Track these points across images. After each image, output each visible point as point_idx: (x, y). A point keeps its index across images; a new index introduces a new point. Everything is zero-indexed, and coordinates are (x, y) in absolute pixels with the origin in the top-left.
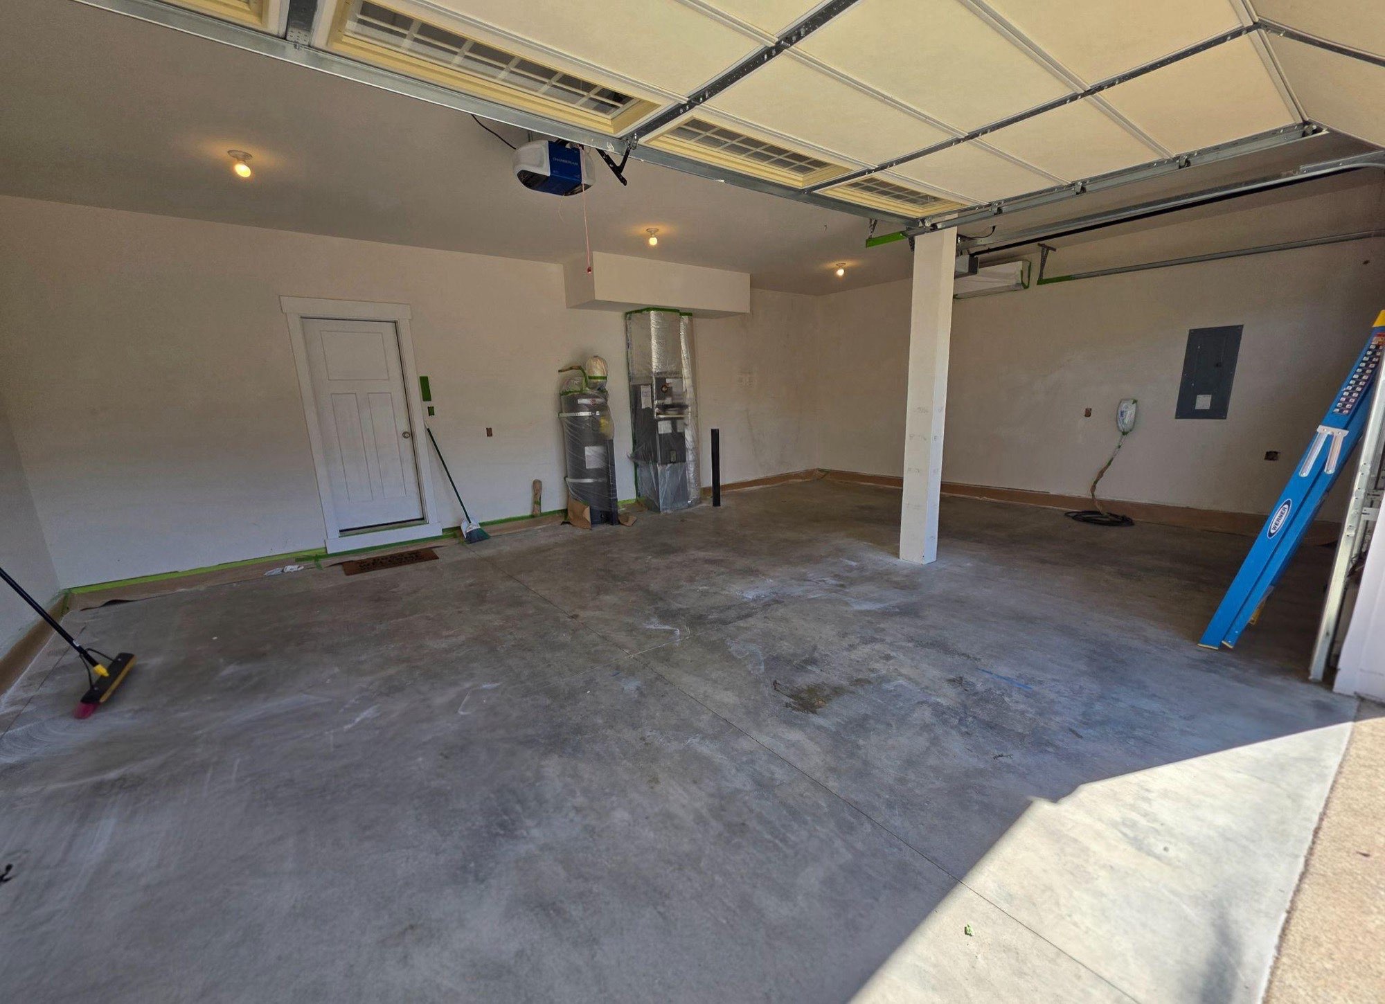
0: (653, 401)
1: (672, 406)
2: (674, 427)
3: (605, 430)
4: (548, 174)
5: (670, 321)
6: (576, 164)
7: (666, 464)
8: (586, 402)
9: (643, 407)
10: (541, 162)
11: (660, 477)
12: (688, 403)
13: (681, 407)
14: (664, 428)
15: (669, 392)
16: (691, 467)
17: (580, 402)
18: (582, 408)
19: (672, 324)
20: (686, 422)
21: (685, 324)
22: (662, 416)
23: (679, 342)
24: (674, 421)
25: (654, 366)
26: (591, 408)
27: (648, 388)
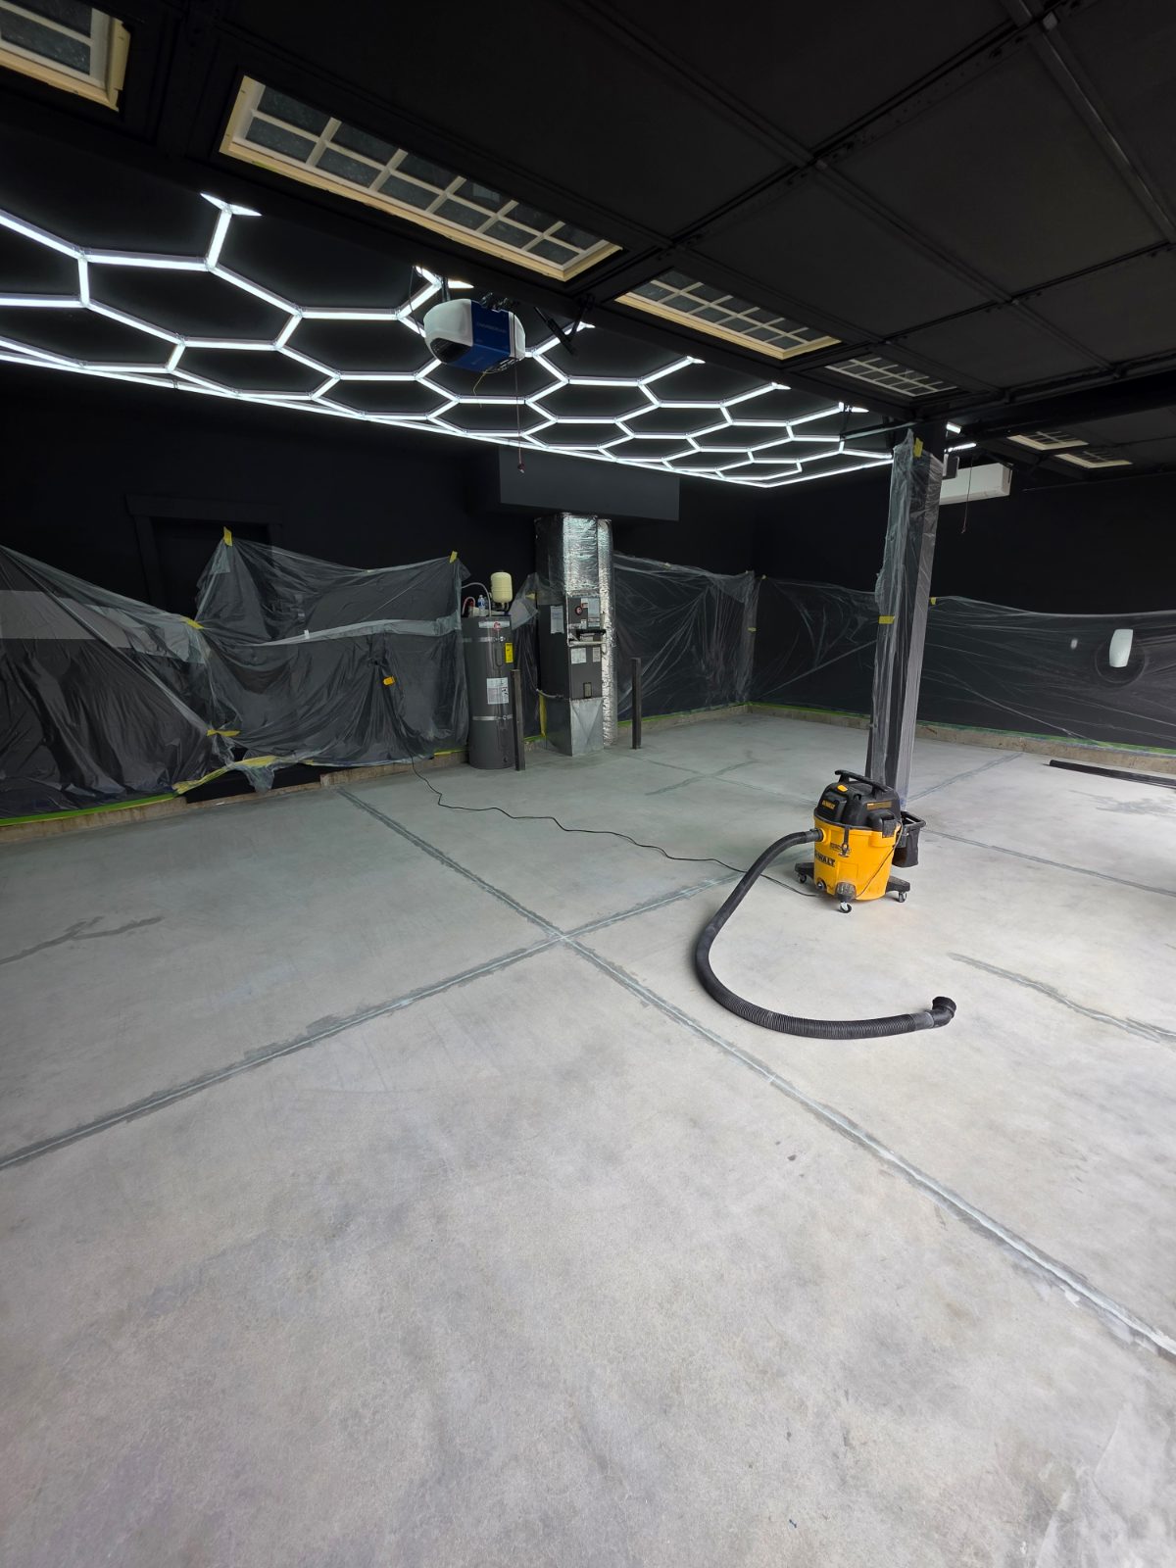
0: (565, 625)
1: (589, 630)
2: (589, 655)
3: (509, 659)
4: (470, 344)
5: (585, 530)
6: (504, 331)
7: (579, 699)
8: (489, 624)
9: (553, 631)
10: (461, 328)
11: (573, 714)
12: (605, 628)
13: (599, 632)
14: (578, 657)
15: (584, 614)
16: (608, 703)
17: (481, 625)
18: (484, 632)
19: (587, 535)
20: (604, 650)
21: (603, 535)
22: (577, 643)
23: (596, 556)
24: (589, 648)
25: (567, 583)
26: (494, 632)
27: (560, 610)
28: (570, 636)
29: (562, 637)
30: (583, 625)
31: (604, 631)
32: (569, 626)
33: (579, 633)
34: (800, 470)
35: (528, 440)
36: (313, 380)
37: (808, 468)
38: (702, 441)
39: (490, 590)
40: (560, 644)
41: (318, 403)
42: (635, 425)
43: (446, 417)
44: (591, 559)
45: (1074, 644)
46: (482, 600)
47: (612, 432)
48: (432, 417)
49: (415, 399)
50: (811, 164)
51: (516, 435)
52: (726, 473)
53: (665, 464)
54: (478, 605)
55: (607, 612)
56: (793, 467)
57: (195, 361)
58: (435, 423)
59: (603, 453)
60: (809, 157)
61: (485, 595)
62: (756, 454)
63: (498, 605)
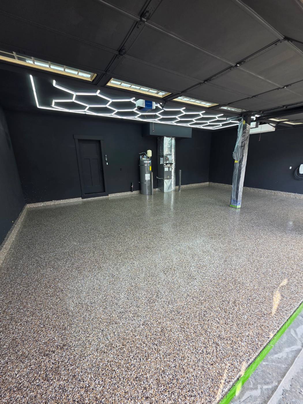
3: (150, 169)
4: (144, 107)
5: (169, 140)
6: (151, 104)
7: (166, 179)
8: (146, 162)
9: (161, 163)
10: (143, 104)
11: (165, 183)
12: (173, 163)
13: (171, 164)
14: (166, 169)
15: (168, 159)
16: (173, 180)
17: (144, 162)
18: (145, 163)
19: (170, 141)
20: (172, 168)
21: (173, 141)
22: (166, 166)
23: (171, 146)
24: (169, 168)
25: (164, 152)
26: (147, 163)
27: (163, 158)
28: (165, 165)
29: (163, 165)
30: (168, 162)
31: (173, 164)
32: (164, 162)
33: (167, 164)
34: (221, 125)
35: (156, 121)
36: (113, 111)
37: (223, 125)
38: (196, 120)
39: (147, 154)
40: (162, 166)
41: (113, 115)
42: (181, 117)
43: (139, 117)
44: (170, 147)
45: (291, 168)
46: (145, 156)
47: (175, 119)
48: (136, 117)
49: (133, 114)
50: (204, 82)
51: (154, 120)
52: (203, 126)
53: (188, 125)
54: (144, 157)
55: (174, 159)
56: (220, 125)
57: (91, 109)
58: (136, 118)
59: (174, 123)
60: (203, 81)
61: (146, 155)
62: (210, 122)
63: (148, 157)
